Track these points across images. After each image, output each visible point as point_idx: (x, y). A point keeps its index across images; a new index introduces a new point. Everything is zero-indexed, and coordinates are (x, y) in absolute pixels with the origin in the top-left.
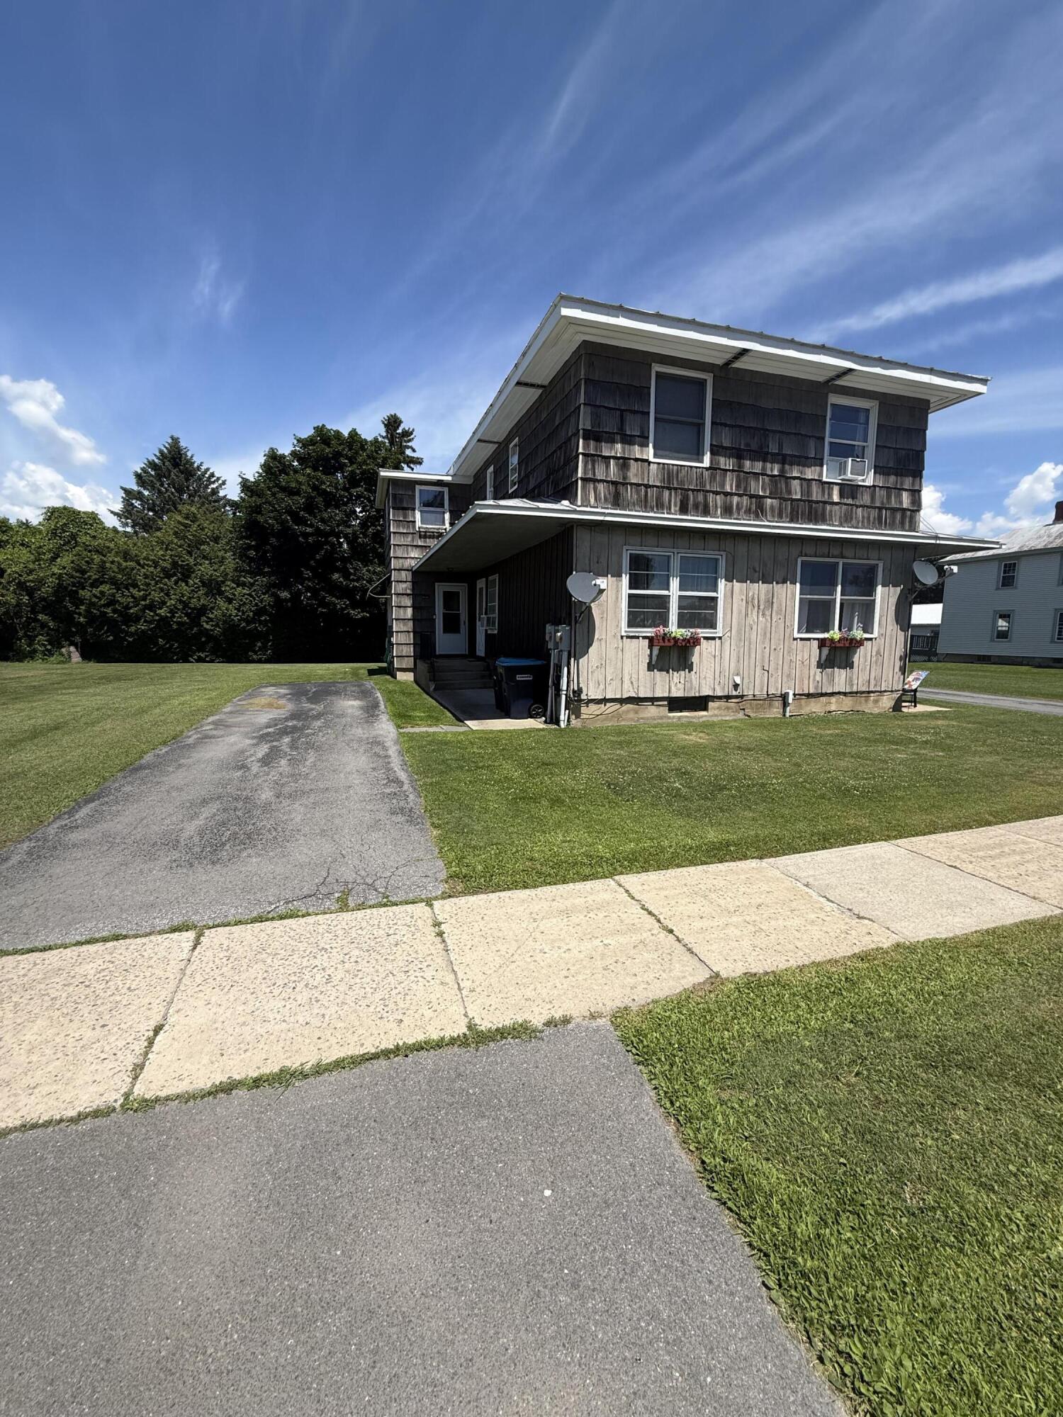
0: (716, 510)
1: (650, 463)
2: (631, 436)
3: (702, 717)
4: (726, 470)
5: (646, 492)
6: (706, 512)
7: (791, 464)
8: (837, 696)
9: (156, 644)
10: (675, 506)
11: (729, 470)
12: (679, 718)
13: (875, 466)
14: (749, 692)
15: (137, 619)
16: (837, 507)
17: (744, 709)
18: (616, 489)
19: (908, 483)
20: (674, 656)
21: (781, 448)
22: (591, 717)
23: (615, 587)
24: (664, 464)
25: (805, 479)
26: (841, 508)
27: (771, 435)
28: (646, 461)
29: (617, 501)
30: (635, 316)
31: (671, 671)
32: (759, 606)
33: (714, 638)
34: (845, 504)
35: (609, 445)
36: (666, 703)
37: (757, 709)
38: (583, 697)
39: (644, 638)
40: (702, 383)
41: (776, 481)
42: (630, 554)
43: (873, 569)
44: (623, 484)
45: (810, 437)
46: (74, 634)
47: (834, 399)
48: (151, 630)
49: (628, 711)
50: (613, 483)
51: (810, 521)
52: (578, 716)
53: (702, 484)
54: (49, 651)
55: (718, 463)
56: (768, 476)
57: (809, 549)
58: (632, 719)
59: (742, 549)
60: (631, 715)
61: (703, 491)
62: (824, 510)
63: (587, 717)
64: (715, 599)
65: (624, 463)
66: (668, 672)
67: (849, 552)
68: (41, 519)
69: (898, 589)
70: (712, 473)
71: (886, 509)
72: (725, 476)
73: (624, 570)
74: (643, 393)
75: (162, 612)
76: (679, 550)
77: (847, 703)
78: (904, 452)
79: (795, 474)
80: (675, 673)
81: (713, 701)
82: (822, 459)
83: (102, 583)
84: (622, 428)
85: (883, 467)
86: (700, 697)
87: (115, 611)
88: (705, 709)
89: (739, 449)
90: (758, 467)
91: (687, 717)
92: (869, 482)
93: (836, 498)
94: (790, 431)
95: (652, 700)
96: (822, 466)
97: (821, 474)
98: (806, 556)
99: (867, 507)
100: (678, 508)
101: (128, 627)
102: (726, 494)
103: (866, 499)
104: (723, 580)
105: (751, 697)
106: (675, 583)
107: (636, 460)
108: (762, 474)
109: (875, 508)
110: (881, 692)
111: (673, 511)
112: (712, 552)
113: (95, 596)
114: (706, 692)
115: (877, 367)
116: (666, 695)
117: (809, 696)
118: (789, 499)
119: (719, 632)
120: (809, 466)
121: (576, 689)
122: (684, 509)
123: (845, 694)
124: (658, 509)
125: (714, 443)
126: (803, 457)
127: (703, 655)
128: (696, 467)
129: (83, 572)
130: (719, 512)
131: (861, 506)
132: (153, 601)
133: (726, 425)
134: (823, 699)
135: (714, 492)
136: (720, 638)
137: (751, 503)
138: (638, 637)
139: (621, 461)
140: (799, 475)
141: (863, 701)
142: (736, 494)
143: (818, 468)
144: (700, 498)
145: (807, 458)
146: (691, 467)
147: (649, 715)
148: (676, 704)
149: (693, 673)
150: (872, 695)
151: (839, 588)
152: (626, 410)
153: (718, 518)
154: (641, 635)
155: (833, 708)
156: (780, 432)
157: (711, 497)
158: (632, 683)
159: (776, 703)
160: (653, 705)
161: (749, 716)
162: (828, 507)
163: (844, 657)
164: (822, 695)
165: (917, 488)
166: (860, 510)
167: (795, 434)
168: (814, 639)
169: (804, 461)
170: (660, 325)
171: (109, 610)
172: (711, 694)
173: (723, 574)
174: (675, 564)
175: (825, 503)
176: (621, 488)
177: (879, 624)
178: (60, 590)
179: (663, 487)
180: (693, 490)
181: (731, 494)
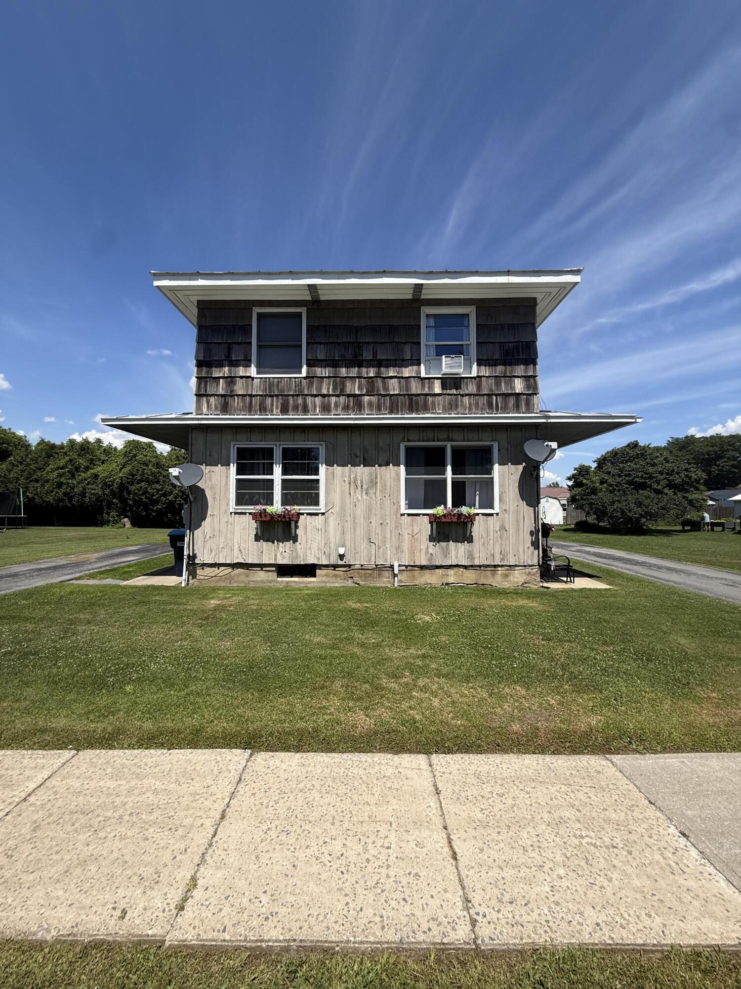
0: (315, 409)
1: (253, 378)
2: (236, 360)
3: (310, 582)
4: (323, 377)
5: (251, 401)
6: (305, 410)
7: (387, 366)
8: (456, 569)
9: (167, 516)
10: (277, 408)
11: (326, 377)
12: (287, 582)
13: (478, 360)
14: (357, 563)
15: (157, 502)
16: (440, 398)
17: (352, 577)
18: (225, 400)
19: (520, 370)
20: (280, 530)
21: (375, 354)
22: (206, 578)
23: (225, 474)
24: (266, 378)
25: (402, 378)
26: (444, 398)
27: (365, 346)
28: (250, 377)
29: (225, 408)
30: (210, 277)
31: (276, 542)
32: (362, 486)
33: (317, 514)
34: (449, 395)
35: (219, 369)
36: (274, 569)
37: (366, 577)
38: (197, 561)
39: (250, 514)
40: (299, 315)
41: (373, 381)
42: (237, 448)
43: (488, 451)
44: (231, 396)
45: (405, 343)
46: (128, 511)
47: (426, 310)
48: (165, 508)
49: (239, 575)
50: (222, 396)
51: (411, 410)
52: (194, 577)
53: (301, 390)
54: (116, 520)
55: (315, 372)
56: (364, 378)
57: (413, 435)
58: (242, 582)
59: (342, 438)
60: (242, 578)
61: (302, 395)
62: (426, 402)
63: (202, 577)
64: (318, 481)
65: (231, 380)
66: (273, 543)
67: (456, 435)
68: (122, 447)
69: (521, 468)
70: (310, 381)
71: (496, 395)
72: (322, 382)
73: (232, 460)
74: (247, 329)
75: (170, 498)
76: (281, 443)
77: (470, 577)
78: (511, 345)
79: (391, 374)
80: (281, 544)
81: (321, 569)
82: (420, 360)
83: (143, 481)
84: (228, 356)
85: (488, 360)
86: (306, 565)
87: (146, 498)
88: (314, 576)
89: (334, 360)
90: (354, 372)
91: (295, 582)
92: (474, 373)
93: (437, 389)
94: (383, 341)
95: (261, 566)
96: (419, 365)
97: (419, 372)
98: (408, 441)
99: (474, 395)
100: (279, 410)
101: (153, 507)
102: (324, 396)
103: (472, 388)
104: (324, 465)
105: (357, 567)
106: (278, 470)
107: (242, 377)
108: (358, 377)
109: (484, 395)
110: (510, 566)
111: (274, 413)
112: (312, 443)
113: (137, 489)
114: (311, 560)
116: (272, 562)
117: (422, 567)
118: (388, 395)
119: (322, 507)
120: (406, 367)
121: (191, 554)
122: (284, 410)
123: (465, 567)
124: (261, 412)
125: (310, 358)
126: (400, 360)
127: (307, 527)
128: (295, 378)
129: (133, 475)
130: (318, 410)
131: (467, 395)
132: (166, 492)
133: (320, 343)
134: (440, 572)
135: (312, 395)
136: (323, 514)
137: (349, 401)
138: (245, 513)
139: (229, 379)
140: (395, 375)
141: (489, 574)
142: (333, 395)
143: (415, 368)
144: (300, 400)
145: (403, 360)
146: (290, 378)
147: (259, 579)
148: (284, 570)
149: (297, 544)
150: (500, 569)
151: (449, 468)
152: (233, 343)
153: (318, 415)
154: (247, 511)
155: (451, 580)
156: (372, 342)
157: (309, 400)
158: (240, 551)
159: (386, 572)
160: (262, 570)
161: (358, 584)
162: (430, 399)
163: (461, 531)
164: (438, 567)
165: (531, 374)
166: (466, 399)
167: (389, 342)
168: (424, 515)
169: (401, 363)
170: (231, 280)
171: (143, 497)
172: (316, 562)
173: (324, 460)
174: (278, 454)
175: (427, 395)
176: (229, 400)
177: (500, 500)
178: (122, 487)
179: (266, 396)
180: (293, 396)
181: (329, 396)
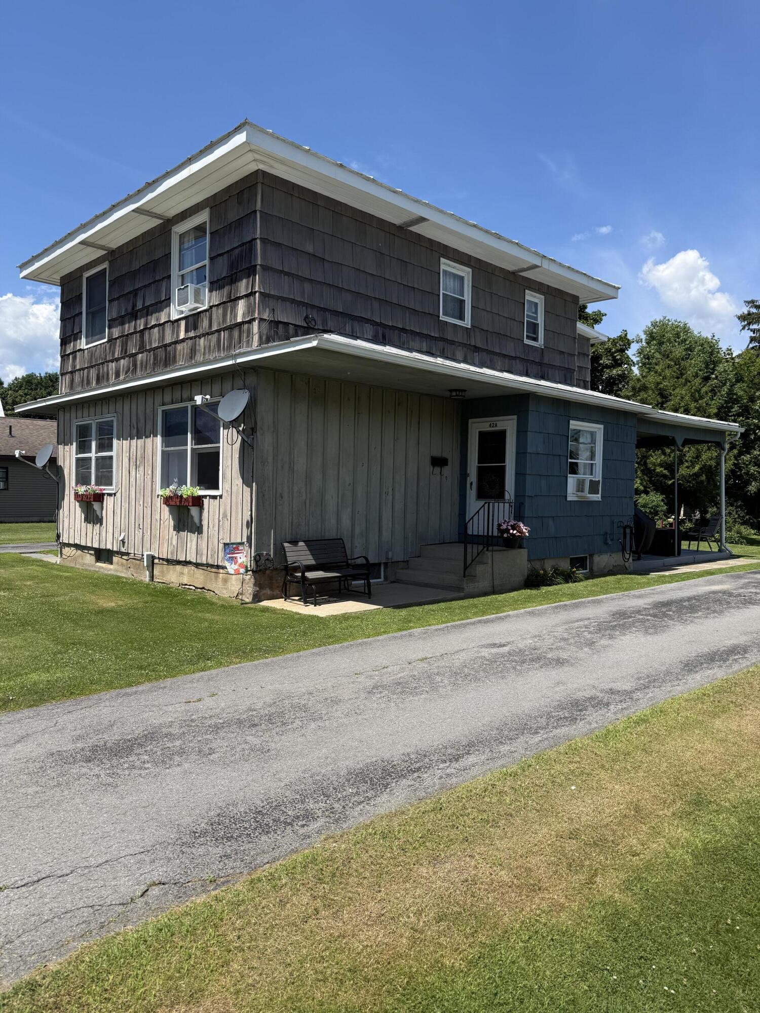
0: (113, 377)
2: (76, 333)
3: (110, 569)
5: (83, 375)
6: (108, 377)
7: (151, 314)
8: (189, 566)
10: (95, 378)
11: (118, 338)
12: (99, 568)
13: (210, 282)
14: (131, 550)
16: (184, 344)
17: (130, 568)
19: (243, 287)
21: (144, 300)
23: (70, 453)
24: (90, 348)
25: (160, 324)
26: (187, 344)
27: (139, 293)
28: (82, 349)
29: (72, 385)
32: (136, 462)
33: (111, 494)
34: (190, 338)
35: (69, 345)
36: (94, 552)
37: (137, 568)
40: (105, 271)
41: (143, 335)
42: (77, 426)
44: (75, 372)
45: (162, 280)
47: (177, 230)
49: (79, 557)
50: (71, 372)
52: (61, 556)
53: (106, 357)
55: (112, 334)
56: (138, 332)
57: (168, 396)
59: (127, 407)
60: (81, 560)
61: (106, 362)
62: (175, 351)
64: (111, 458)
70: (110, 345)
71: (224, 330)
72: (116, 344)
73: (74, 438)
74: (80, 298)
76: (96, 418)
77: (199, 577)
78: (236, 252)
79: (154, 322)
80: (94, 526)
81: (114, 556)
82: (170, 299)
84: (73, 330)
85: (216, 281)
88: (111, 562)
89: (122, 316)
90: (133, 326)
91: (104, 568)
92: (206, 305)
93: (183, 334)
94: (149, 282)
95: (87, 549)
96: (170, 303)
97: (170, 314)
98: (163, 404)
99: (207, 334)
102: (117, 360)
103: (206, 325)
104: (115, 439)
105: (133, 556)
106: (94, 446)
107: (78, 351)
108: (135, 333)
109: (214, 332)
111: (93, 383)
112: (110, 415)
114: (109, 545)
115: (147, 194)
116: (91, 545)
117: (168, 561)
118: (152, 349)
119: (114, 489)
120: (163, 310)
122: (98, 379)
123: (195, 565)
125: (110, 318)
126: (159, 303)
127: (108, 509)
128: (103, 343)
131: (202, 335)
133: (115, 299)
134: (179, 569)
135: (111, 361)
136: (114, 494)
137: (130, 363)
139: (74, 355)
141: (213, 578)
142: (121, 358)
143: (168, 309)
144: (105, 368)
146: (100, 344)
147: (87, 562)
149: (102, 527)
150: (221, 571)
151: (189, 436)
152: (75, 316)
155: (185, 580)
156: (143, 287)
157: (110, 366)
160: (88, 553)
161: (133, 575)
162: (178, 347)
164: (177, 563)
165: (251, 290)
166: (201, 340)
167: (153, 283)
169: (158, 306)
172: (112, 548)
173: (116, 434)
174: (94, 430)
175: (176, 342)
176: (74, 376)
177: (224, 477)
179: (90, 367)
180: (102, 364)
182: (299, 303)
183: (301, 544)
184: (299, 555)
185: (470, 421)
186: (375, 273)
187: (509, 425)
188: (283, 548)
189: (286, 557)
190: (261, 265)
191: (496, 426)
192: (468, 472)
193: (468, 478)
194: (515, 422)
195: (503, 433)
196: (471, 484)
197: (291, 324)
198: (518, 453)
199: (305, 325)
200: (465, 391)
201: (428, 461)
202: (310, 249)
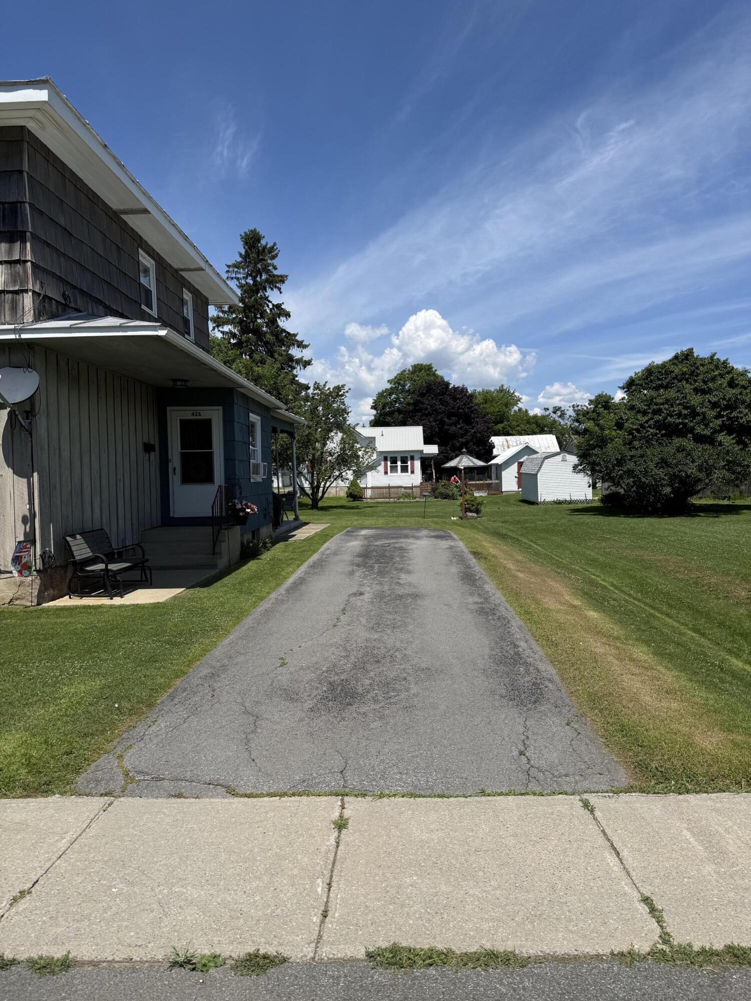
182: (60, 279)
183: (78, 537)
184: (81, 549)
185: (169, 408)
186: (103, 255)
187: (215, 415)
188: (66, 540)
189: (72, 552)
190: (31, 232)
191: (200, 415)
192: (170, 457)
193: (170, 464)
194: (221, 412)
195: (208, 423)
196: (175, 469)
197: (55, 300)
198: (225, 441)
199: (64, 302)
200: (187, 381)
201: (141, 448)
202: (62, 223)
